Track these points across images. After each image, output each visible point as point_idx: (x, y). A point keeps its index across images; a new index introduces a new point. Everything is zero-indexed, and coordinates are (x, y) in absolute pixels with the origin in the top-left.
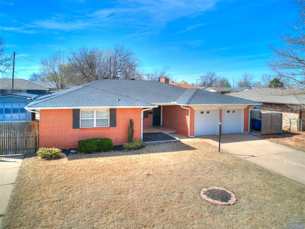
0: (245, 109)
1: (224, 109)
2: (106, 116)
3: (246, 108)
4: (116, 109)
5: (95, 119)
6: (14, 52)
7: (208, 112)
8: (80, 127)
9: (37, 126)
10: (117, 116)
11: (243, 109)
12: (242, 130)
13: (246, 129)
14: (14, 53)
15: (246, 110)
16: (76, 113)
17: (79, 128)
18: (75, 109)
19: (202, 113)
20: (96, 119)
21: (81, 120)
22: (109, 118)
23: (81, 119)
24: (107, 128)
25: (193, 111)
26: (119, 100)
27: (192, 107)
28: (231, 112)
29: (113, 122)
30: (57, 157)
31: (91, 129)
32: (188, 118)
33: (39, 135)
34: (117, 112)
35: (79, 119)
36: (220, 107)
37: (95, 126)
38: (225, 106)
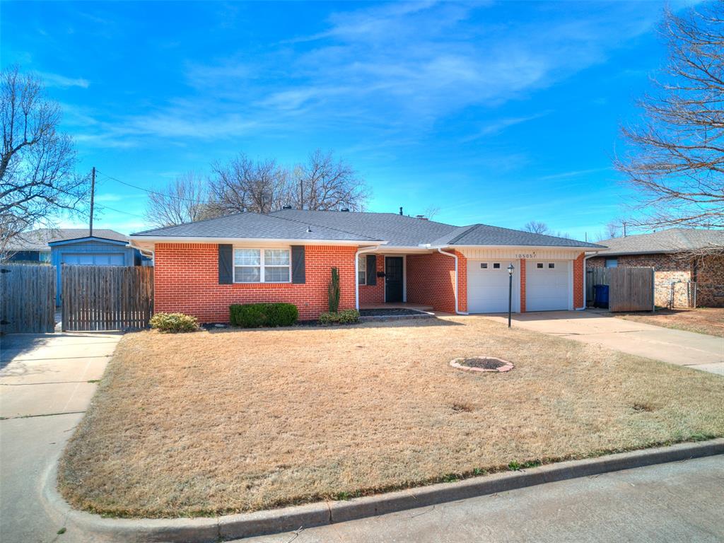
0: (574, 260)
1: (529, 258)
2: (285, 261)
3: (576, 258)
4: (304, 246)
5: (263, 266)
6: (94, 168)
7: (497, 266)
8: (234, 281)
9: (149, 276)
10: (307, 262)
11: (570, 260)
12: (571, 305)
13: (577, 303)
14: (94, 171)
15: (577, 263)
16: (225, 252)
17: (232, 283)
18: (223, 245)
19: (484, 266)
20: (266, 268)
21: (236, 268)
22: (290, 266)
23: (234, 266)
24: (287, 286)
25: (463, 261)
26: (310, 231)
27: (462, 252)
28: (546, 266)
29: (299, 274)
30: (188, 328)
31: (254, 286)
32: (454, 275)
33: (152, 294)
34: (307, 254)
35: (232, 266)
36: (520, 253)
37: (262, 280)
38: (532, 253)
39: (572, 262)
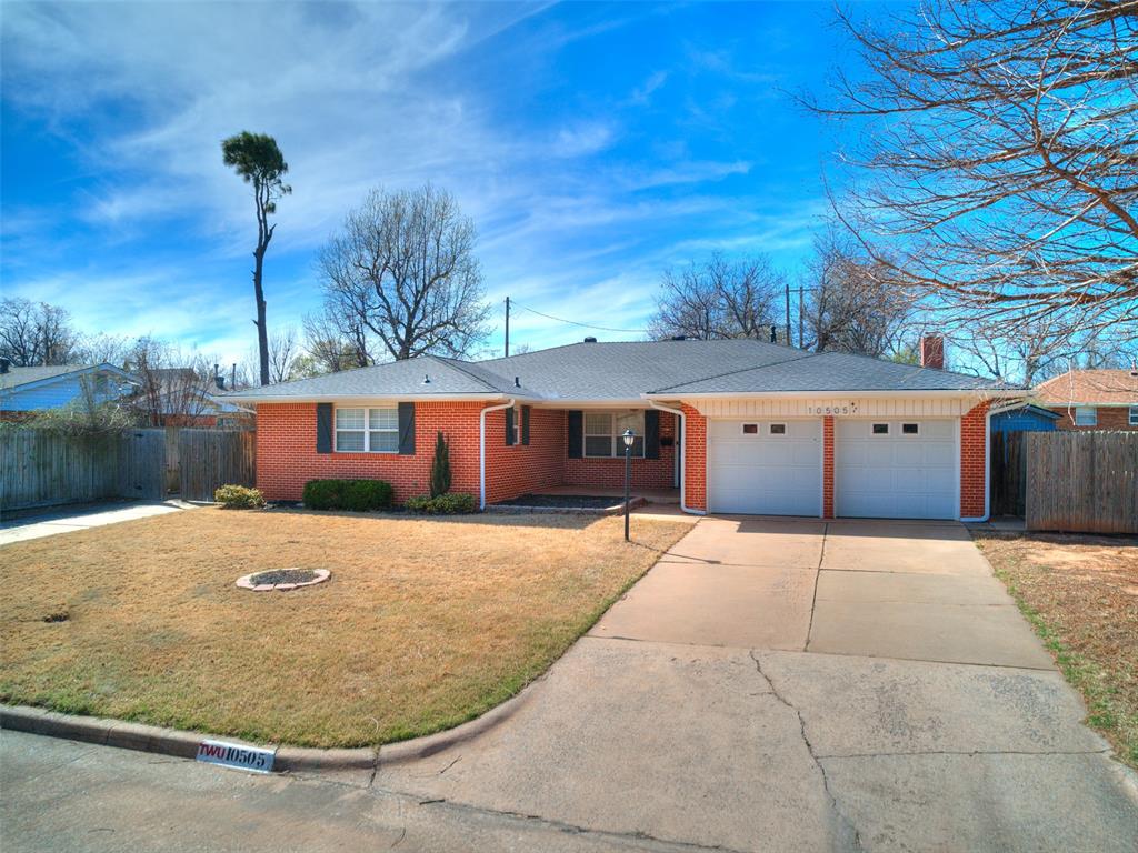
0: (963, 418)
1: (843, 414)
2: (391, 426)
4: (413, 403)
5: (367, 431)
7: (779, 429)
8: (335, 450)
10: (417, 425)
11: (955, 417)
12: (953, 509)
13: (970, 504)
15: (971, 423)
16: (325, 413)
17: (332, 452)
18: (322, 404)
19: (750, 429)
20: (370, 433)
21: (338, 433)
22: (397, 430)
23: (336, 430)
24: (393, 457)
25: (698, 421)
26: (427, 382)
27: (694, 406)
28: (895, 429)
29: (407, 441)
31: (355, 457)
33: (254, 463)
34: (417, 413)
35: (332, 430)
36: (819, 405)
37: (367, 449)
38: (847, 404)
39: (960, 419)
